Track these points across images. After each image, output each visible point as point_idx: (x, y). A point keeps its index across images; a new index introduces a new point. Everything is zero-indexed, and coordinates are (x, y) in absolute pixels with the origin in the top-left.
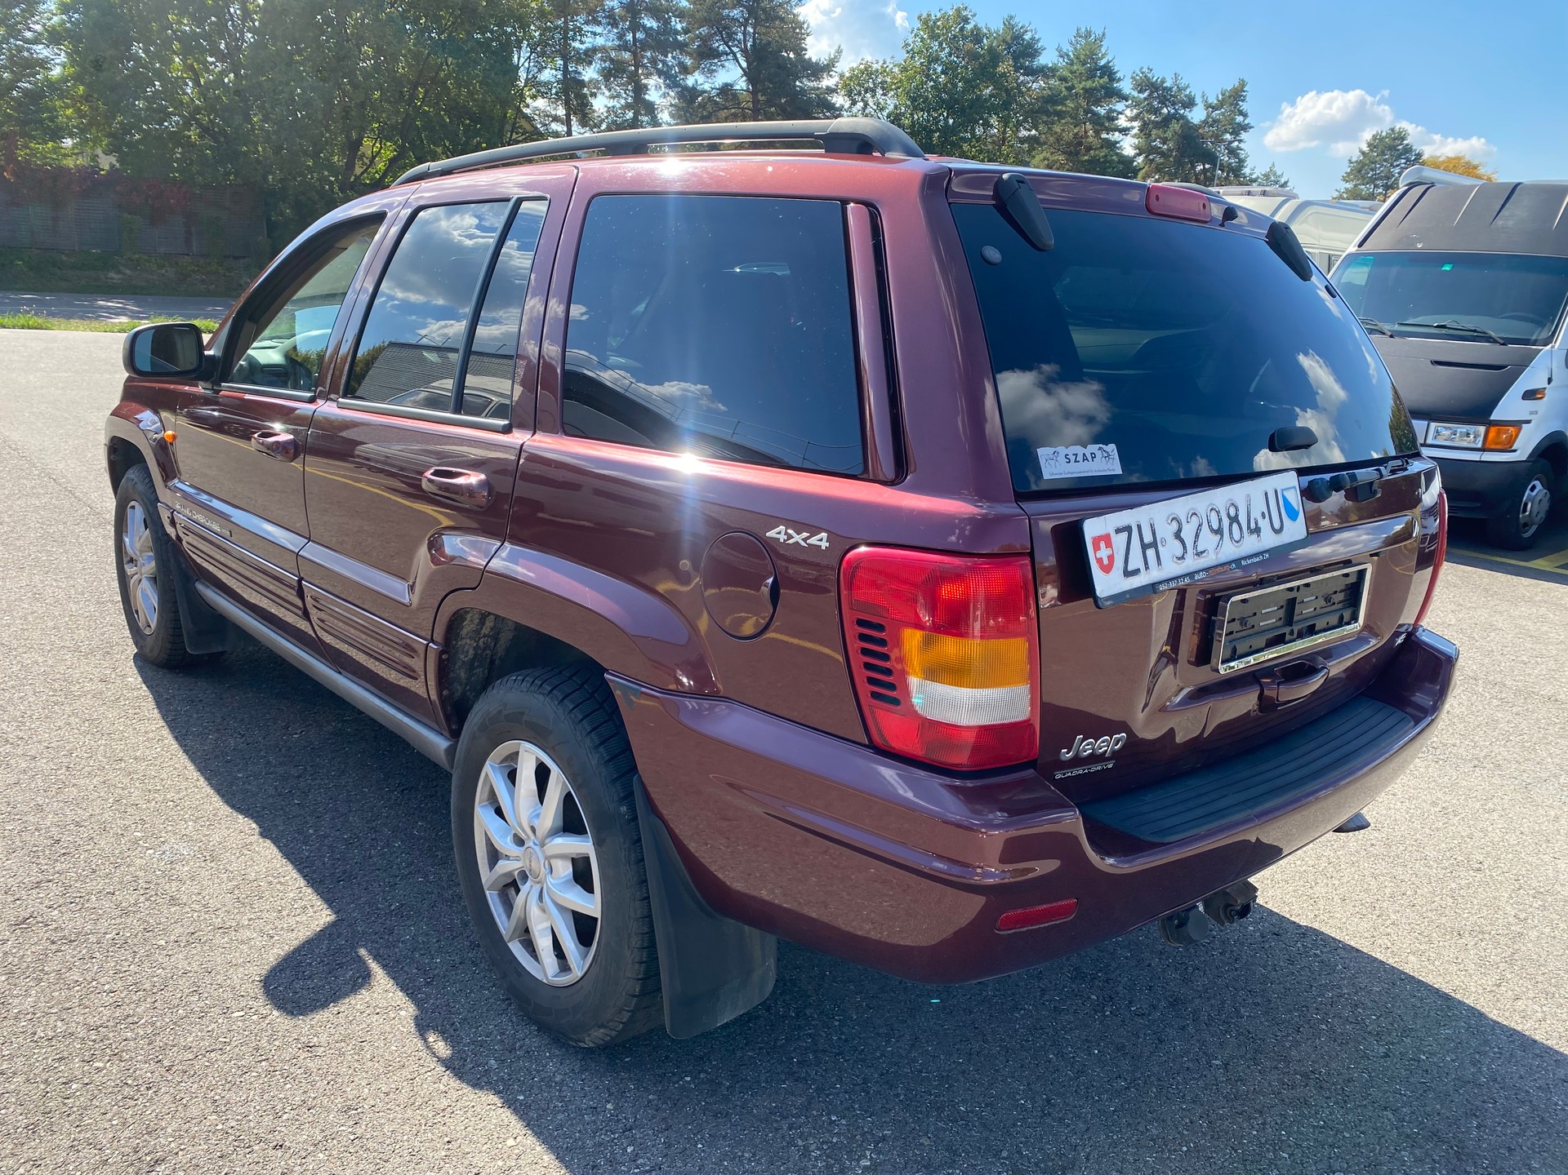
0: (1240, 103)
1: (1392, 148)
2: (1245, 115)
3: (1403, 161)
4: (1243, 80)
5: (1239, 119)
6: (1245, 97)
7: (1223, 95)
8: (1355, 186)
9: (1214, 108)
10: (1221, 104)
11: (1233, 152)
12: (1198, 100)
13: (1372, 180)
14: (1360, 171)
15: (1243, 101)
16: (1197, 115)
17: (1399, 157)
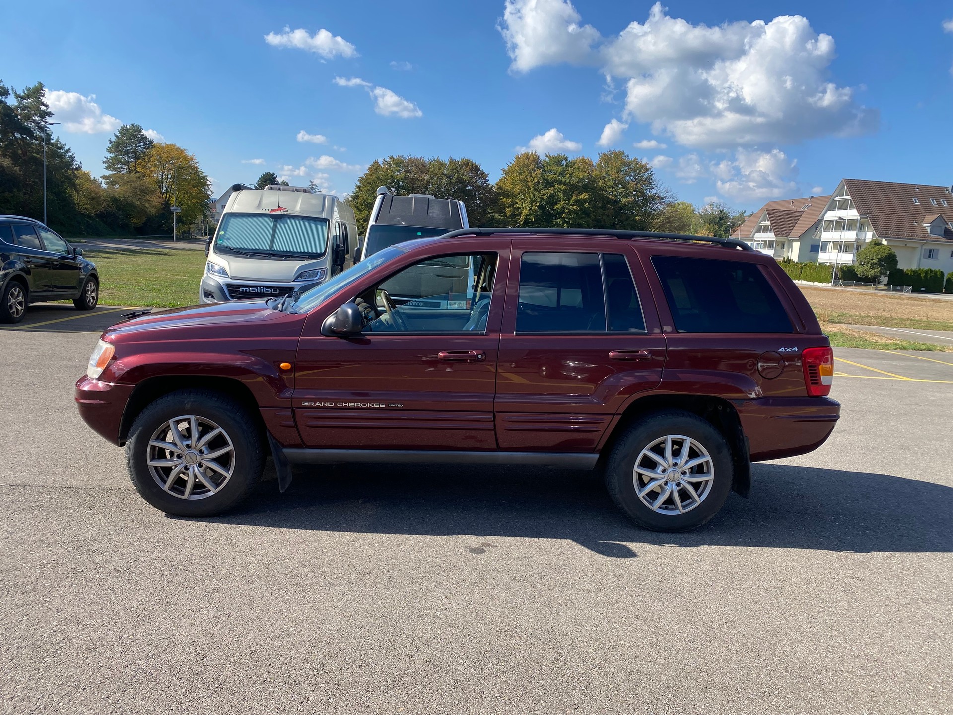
0: (41, 98)
1: (135, 136)
2: (47, 106)
3: (142, 144)
4: (40, 83)
5: (43, 108)
6: (44, 94)
7: (28, 91)
8: (116, 156)
9: (23, 98)
10: (28, 97)
11: (42, 129)
12: (10, 92)
13: (126, 153)
14: (117, 147)
15: (43, 96)
16: (12, 101)
17: (140, 142)
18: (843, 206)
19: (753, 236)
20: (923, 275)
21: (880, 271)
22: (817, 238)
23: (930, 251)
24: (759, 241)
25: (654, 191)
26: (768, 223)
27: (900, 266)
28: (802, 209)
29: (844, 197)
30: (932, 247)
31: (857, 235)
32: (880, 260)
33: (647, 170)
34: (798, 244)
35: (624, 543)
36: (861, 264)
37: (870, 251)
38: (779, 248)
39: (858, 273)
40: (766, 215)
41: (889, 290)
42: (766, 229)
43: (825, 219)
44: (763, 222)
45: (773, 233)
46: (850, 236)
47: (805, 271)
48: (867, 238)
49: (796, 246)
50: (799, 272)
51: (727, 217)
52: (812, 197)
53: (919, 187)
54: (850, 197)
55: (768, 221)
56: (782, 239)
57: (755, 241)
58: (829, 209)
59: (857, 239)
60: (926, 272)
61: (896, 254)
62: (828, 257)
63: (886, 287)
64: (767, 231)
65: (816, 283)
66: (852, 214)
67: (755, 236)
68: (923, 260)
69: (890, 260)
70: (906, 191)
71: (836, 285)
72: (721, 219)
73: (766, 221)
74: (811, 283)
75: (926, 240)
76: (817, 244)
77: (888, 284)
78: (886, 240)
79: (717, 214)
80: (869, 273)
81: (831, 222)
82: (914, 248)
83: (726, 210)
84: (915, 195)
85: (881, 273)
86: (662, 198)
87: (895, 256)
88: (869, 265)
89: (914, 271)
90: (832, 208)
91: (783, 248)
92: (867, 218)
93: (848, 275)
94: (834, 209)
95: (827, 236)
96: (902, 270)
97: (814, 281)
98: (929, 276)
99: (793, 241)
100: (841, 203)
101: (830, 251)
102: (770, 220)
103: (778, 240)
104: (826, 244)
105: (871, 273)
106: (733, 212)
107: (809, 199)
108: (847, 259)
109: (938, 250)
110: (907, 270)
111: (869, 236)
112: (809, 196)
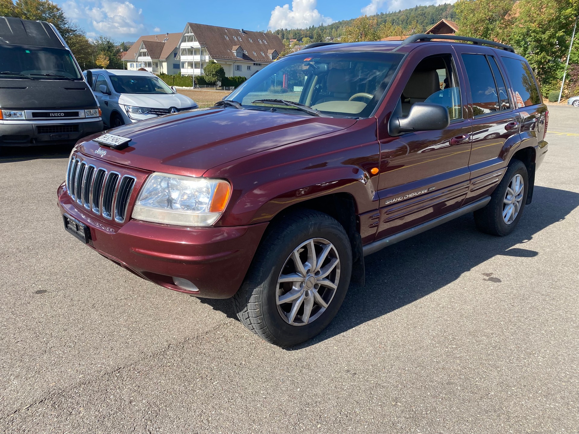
18: (190, 39)
19: (137, 59)
20: (237, 80)
21: (217, 79)
22: (178, 59)
23: (238, 66)
24: (142, 62)
25: (67, 26)
26: (145, 50)
27: (226, 76)
28: (163, 42)
29: (190, 34)
30: (239, 64)
31: (201, 58)
32: (216, 72)
33: (58, 10)
34: (166, 63)
35: (511, 248)
36: (207, 75)
37: (211, 67)
38: (155, 66)
39: (206, 80)
40: (143, 45)
41: (223, 89)
42: (145, 54)
43: (181, 48)
44: (142, 50)
45: (150, 57)
46: (197, 58)
47: (176, 80)
48: (206, 59)
49: (165, 65)
50: (173, 81)
51: (113, 46)
52: (168, 34)
53: (227, 29)
54: (193, 34)
55: (145, 49)
56: (156, 60)
57: (139, 62)
58: (182, 42)
59: (201, 60)
60: (239, 79)
61: (224, 68)
62: (186, 71)
63: (221, 88)
64: (145, 56)
65: (184, 87)
66: (196, 44)
67: (138, 59)
68: (235, 72)
69: (221, 72)
70: (221, 31)
71: (196, 88)
72: (109, 47)
73: (143, 49)
74: (181, 88)
75: (236, 61)
76: (178, 63)
77: (222, 86)
78: (216, 60)
79: (106, 44)
80: (212, 80)
81: (184, 50)
82: (230, 65)
83: (111, 41)
84: (225, 34)
85: (218, 80)
86: (74, 31)
87: (223, 70)
88: (211, 75)
89: (233, 78)
90: (184, 40)
91: (157, 66)
92: (204, 47)
93: (201, 82)
94: (185, 41)
95: (184, 58)
96: (227, 78)
97: (182, 86)
98: (240, 80)
99: (163, 61)
100: (189, 37)
101: (187, 67)
102: (146, 48)
103: (153, 61)
104: (183, 63)
105: (213, 79)
106: (117, 43)
107: (166, 35)
108: (198, 72)
109: (241, 66)
110: (230, 77)
111: (207, 58)
112: (166, 33)
